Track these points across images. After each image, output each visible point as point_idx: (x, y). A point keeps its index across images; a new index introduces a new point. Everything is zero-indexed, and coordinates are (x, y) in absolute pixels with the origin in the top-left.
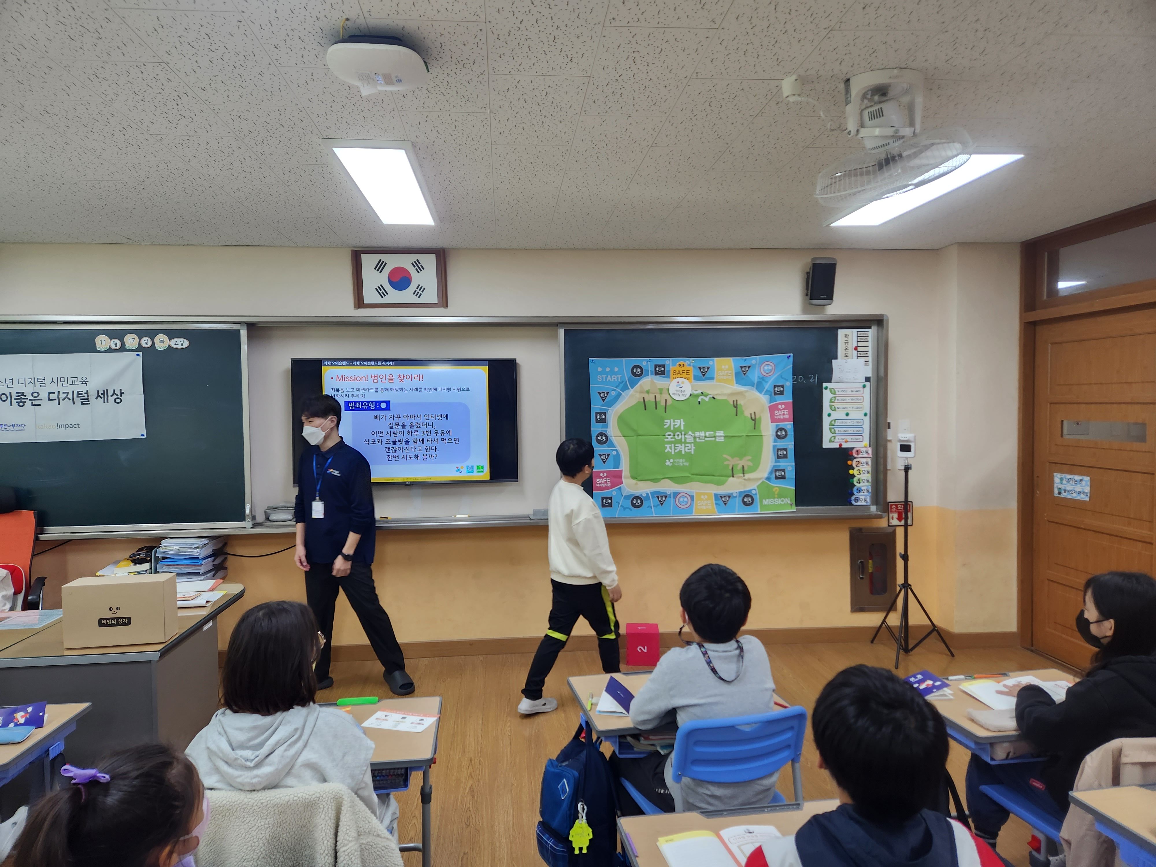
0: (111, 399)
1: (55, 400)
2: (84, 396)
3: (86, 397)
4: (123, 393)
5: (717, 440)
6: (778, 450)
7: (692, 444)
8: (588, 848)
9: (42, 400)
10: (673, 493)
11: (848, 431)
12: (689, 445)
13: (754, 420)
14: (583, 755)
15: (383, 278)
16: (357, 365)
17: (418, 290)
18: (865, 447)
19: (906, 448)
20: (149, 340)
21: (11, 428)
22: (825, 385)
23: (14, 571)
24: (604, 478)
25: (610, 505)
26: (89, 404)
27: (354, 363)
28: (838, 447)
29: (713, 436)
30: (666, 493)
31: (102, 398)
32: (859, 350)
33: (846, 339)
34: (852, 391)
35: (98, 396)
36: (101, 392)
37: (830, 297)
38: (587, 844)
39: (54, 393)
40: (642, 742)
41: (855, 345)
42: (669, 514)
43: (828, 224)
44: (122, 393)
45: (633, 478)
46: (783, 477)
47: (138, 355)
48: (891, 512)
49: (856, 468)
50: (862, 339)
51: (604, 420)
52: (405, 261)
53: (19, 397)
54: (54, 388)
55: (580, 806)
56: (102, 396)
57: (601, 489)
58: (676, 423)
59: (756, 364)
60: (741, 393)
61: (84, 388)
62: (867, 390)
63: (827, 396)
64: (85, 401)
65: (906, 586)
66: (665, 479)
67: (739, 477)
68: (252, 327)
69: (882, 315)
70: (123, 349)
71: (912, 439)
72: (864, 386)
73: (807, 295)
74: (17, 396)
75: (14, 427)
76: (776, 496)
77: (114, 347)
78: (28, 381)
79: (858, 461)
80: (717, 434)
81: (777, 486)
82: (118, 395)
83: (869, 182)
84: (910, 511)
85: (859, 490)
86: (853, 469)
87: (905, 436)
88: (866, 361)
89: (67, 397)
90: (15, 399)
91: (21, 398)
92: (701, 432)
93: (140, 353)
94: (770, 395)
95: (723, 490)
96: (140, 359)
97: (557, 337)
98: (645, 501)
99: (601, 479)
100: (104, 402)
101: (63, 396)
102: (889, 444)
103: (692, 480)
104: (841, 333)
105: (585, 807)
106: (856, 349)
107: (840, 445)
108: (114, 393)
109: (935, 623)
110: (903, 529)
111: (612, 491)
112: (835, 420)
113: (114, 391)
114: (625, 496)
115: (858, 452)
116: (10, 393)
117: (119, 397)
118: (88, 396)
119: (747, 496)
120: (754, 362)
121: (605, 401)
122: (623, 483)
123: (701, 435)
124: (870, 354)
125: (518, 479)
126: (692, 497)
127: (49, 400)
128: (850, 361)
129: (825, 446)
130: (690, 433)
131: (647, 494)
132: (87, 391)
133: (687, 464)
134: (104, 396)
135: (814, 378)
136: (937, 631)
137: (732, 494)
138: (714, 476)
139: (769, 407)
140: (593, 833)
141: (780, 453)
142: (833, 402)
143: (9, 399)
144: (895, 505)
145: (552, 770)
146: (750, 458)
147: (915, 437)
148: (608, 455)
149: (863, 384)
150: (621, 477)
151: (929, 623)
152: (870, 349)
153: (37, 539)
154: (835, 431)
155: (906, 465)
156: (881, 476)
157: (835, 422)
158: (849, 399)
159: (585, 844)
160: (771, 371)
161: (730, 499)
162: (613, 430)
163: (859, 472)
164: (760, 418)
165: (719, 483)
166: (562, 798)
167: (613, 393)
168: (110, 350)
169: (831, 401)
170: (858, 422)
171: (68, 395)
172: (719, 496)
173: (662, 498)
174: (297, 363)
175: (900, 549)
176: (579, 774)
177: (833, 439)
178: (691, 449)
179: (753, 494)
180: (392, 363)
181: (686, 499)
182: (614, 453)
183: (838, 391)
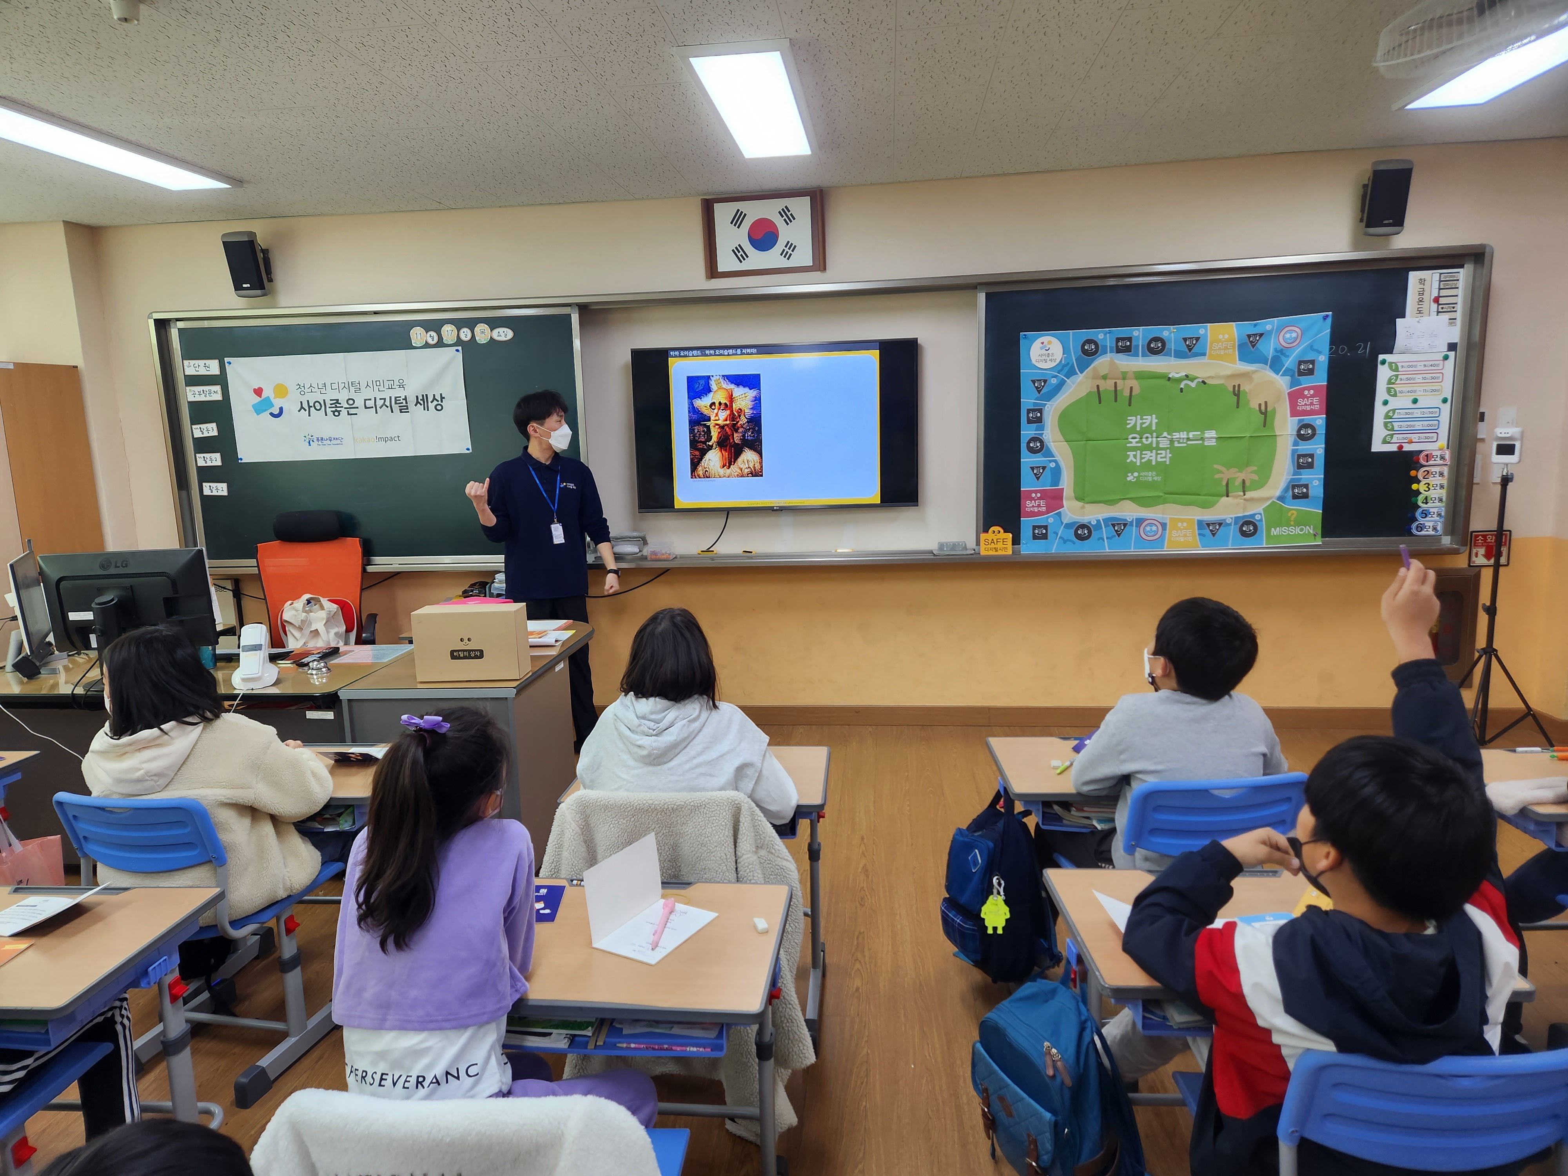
0: (432, 406)
1: (372, 407)
2: (402, 403)
3: (404, 404)
4: (444, 398)
5: (1206, 444)
6: (1299, 456)
7: (1168, 451)
8: (1004, 928)
9: (357, 408)
10: (1137, 519)
11: (1414, 426)
12: (1163, 452)
13: (1265, 414)
14: (1001, 824)
15: (741, 237)
16: (711, 355)
17: (787, 249)
18: (1440, 449)
19: (1506, 449)
20: (469, 331)
21: (328, 442)
22: (1381, 357)
23: (344, 606)
24: (1037, 500)
25: (1045, 537)
26: (408, 412)
27: (707, 352)
28: (1396, 449)
29: (1200, 437)
30: (1126, 520)
31: (421, 404)
32: (1440, 303)
33: (1422, 286)
34: (1425, 366)
35: (418, 402)
36: (420, 397)
37: (1399, 222)
38: (1004, 924)
39: (370, 399)
40: (1073, 813)
41: (1435, 294)
42: (1130, 548)
43: (1401, 106)
44: (442, 398)
45: (1078, 499)
46: (1305, 496)
47: (457, 351)
48: (1475, 545)
49: (1424, 482)
50: (1447, 285)
51: (1039, 420)
52: (769, 210)
53: (334, 406)
54: (368, 393)
55: (995, 880)
56: (422, 402)
57: (1033, 514)
58: (1144, 421)
59: (1271, 331)
60: (1246, 375)
61: (401, 393)
62: (1451, 362)
63: (1383, 374)
64: (404, 409)
65: (1490, 651)
66: (1125, 501)
67: (1236, 497)
68: (583, 308)
69: (1483, 246)
70: (440, 344)
71: (1518, 436)
72: (1446, 358)
73: (1361, 220)
74: (331, 404)
75: (331, 441)
76: (1292, 523)
77: (430, 342)
78: (341, 386)
79: (1428, 472)
80: (1206, 435)
81: (1296, 508)
82: (438, 401)
83: (1461, 36)
84: (1505, 544)
85: (1425, 514)
86: (1418, 482)
87: (1505, 431)
88: (1450, 319)
89: (384, 404)
90: (330, 407)
91: (336, 407)
92: (1181, 433)
93: (460, 348)
94: (1292, 376)
95: (1210, 515)
96: (460, 355)
97: (975, 304)
98: (1094, 531)
99: (1033, 501)
100: (424, 410)
101: (380, 403)
102: (1479, 446)
103: (1165, 502)
104: (1414, 277)
105: (1002, 882)
106: (1436, 300)
107: (1401, 447)
108: (434, 399)
109: (1532, 705)
110: (1491, 570)
111: (1048, 518)
112: (1394, 410)
113: (434, 395)
114: (1066, 524)
115: (1428, 457)
116: (324, 400)
117: (440, 403)
118: (407, 403)
119: (1247, 523)
120: (1269, 327)
121: (1041, 393)
122: (1063, 507)
123: (1182, 437)
124: (1459, 308)
125: (918, 502)
126: (1164, 526)
127: (366, 408)
128: (1425, 319)
129: (1375, 449)
130: (1165, 434)
131: (1098, 521)
132: (406, 396)
133: (1159, 479)
134: (424, 402)
135: (1365, 348)
136: (1534, 716)
137: (1225, 520)
138: (1199, 495)
139: (1289, 394)
140: (1010, 911)
141: (1303, 462)
142: (1393, 383)
143: (323, 407)
144: (1483, 536)
145: (961, 839)
146: (1255, 468)
147: (1522, 433)
148: (1044, 468)
149: (1443, 354)
150: (1060, 498)
151: (1523, 706)
152: (1460, 300)
153: (364, 570)
154: (1393, 426)
155: (1504, 474)
156: (1463, 493)
157: (1394, 413)
158: (1419, 378)
159: (1001, 924)
160: (1296, 339)
161: (1222, 527)
162: (1051, 434)
163: (1427, 487)
164: (1274, 410)
165: (1204, 506)
166: (974, 871)
167: (1054, 381)
168: (427, 346)
169: (1390, 382)
170: (1431, 413)
171: (385, 402)
172: (1204, 523)
173: (1119, 527)
174: (638, 356)
175: (1485, 598)
176: (995, 846)
177: (1388, 439)
178: (1165, 457)
179: (1257, 520)
180: (754, 351)
181: (1154, 528)
182: (1053, 465)
183: (1402, 367)
